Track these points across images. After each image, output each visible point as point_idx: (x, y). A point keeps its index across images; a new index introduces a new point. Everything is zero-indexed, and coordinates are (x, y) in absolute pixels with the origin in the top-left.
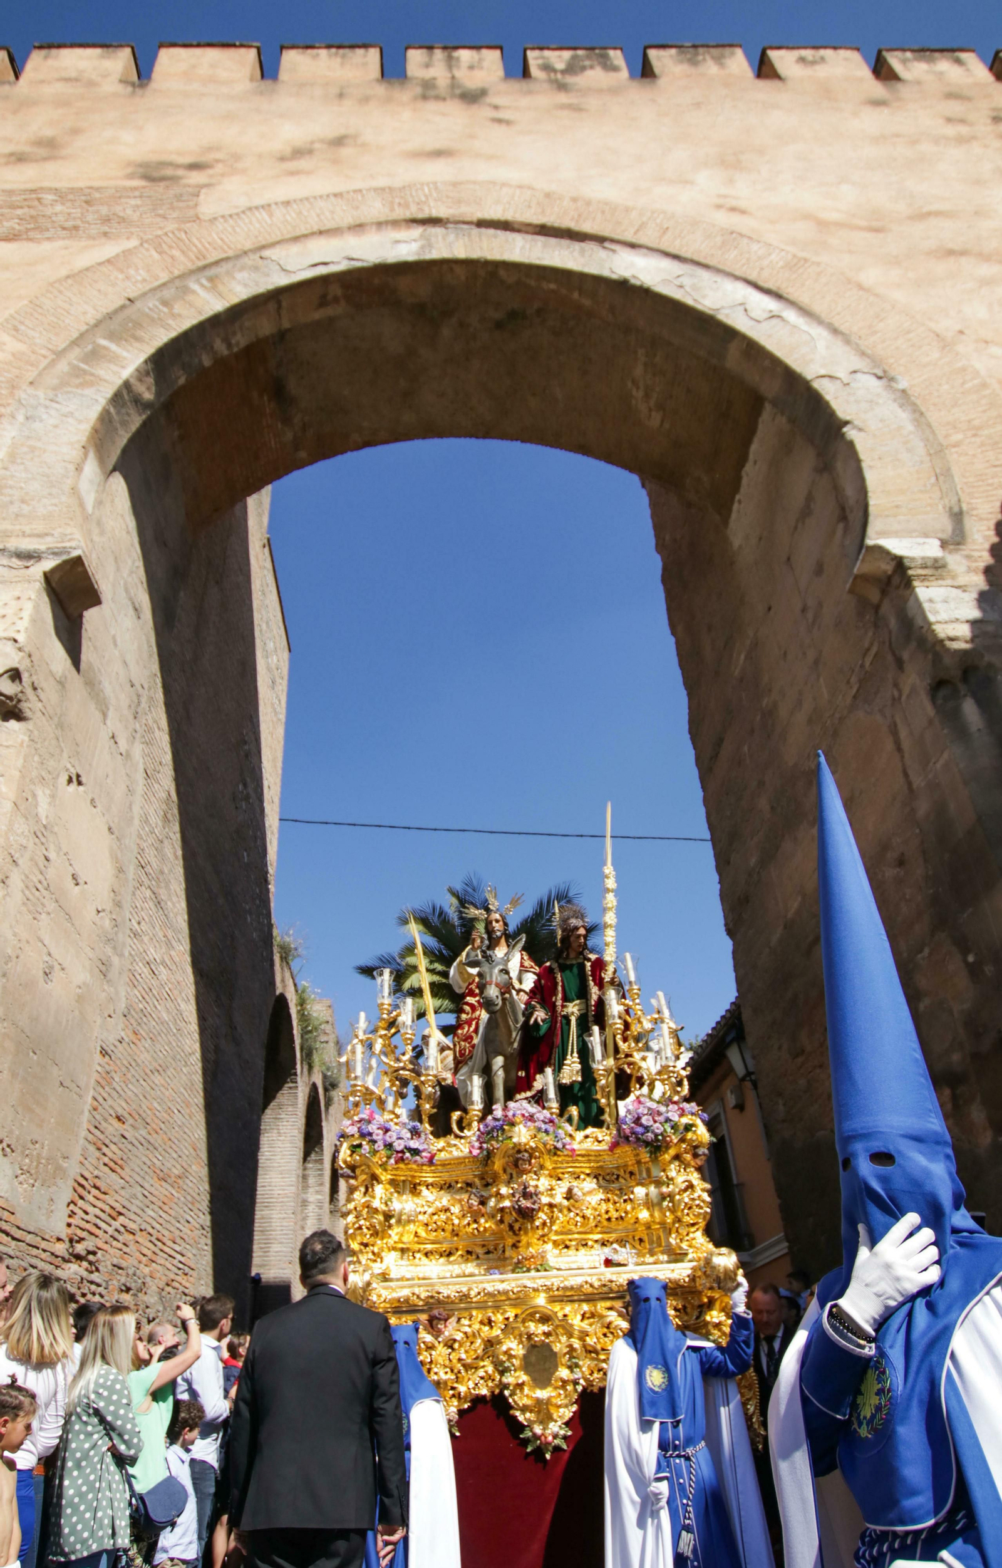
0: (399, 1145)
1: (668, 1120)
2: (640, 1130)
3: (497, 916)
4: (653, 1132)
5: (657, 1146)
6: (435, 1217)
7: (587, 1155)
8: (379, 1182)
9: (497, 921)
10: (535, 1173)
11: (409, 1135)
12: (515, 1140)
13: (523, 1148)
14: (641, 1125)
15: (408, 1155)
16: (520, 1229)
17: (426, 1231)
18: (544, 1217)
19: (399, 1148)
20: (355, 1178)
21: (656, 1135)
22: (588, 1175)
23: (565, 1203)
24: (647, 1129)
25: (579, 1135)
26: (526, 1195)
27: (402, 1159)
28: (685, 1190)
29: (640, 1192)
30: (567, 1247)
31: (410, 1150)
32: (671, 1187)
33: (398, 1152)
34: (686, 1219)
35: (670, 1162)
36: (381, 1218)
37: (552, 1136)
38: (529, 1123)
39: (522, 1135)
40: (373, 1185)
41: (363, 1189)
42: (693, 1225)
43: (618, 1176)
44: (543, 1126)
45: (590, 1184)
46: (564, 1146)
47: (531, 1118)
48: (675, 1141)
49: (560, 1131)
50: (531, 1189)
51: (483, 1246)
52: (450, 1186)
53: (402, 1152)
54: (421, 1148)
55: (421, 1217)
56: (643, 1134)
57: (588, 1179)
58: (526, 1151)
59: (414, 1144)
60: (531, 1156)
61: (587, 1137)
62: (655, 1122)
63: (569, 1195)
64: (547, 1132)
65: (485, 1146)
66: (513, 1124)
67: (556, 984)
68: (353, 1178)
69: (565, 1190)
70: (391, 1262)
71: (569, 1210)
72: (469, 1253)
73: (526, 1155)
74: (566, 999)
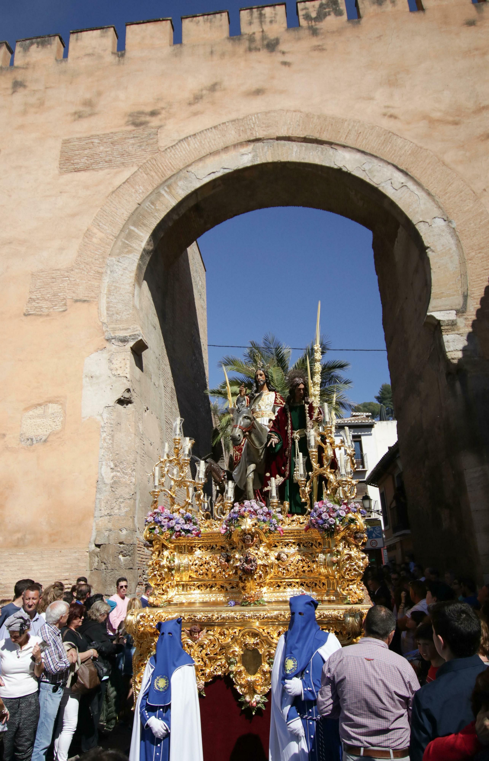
0: (177, 528)
1: (339, 516)
2: (320, 521)
3: (261, 372)
4: (329, 523)
5: (331, 531)
6: (202, 567)
7: (291, 532)
8: (167, 548)
9: (261, 375)
10: (256, 546)
11: (184, 522)
12: (243, 527)
13: (247, 532)
14: (322, 519)
15: (183, 533)
16: (245, 580)
17: (196, 575)
18: (261, 572)
19: (177, 529)
20: (153, 546)
21: (331, 525)
22: (294, 543)
23: (276, 562)
24: (325, 521)
25: (287, 520)
26: (248, 561)
27: (180, 535)
28: (347, 560)
29: (321, 556)
30: (279, 586)
31: (184, 530)
32: (339, 557)
33: (177, 532)
34: (347, 577)
35: (340, 541)
36: (166, 570)
37: (268, 523)
38: (253, 516)
39: (248, 524)
40: (163, 551)
41: (157, 553)
42: (351, 581)
43: (312, 544)
44: (262, 518)
45: (293, 550)
46: (276, 529)
47: (255, 512)
48: (342, 529)
49: (274, 520)
50: (251, 557)
51: (230, 584)
52: (212, 548)
53: (179, 531)
54: (191, 529)
55: (193, 567)
56: (322, 524)
57: (294, 546)
58: (249, 534)
59: (186, 527)
60: (253, 537)
61: (293, 521)
62: (330, 516)
63: (278, 558)
64: (264, 521)
65: (228, 528)
66: (243, 517)
67: (288, 418)
68: (151, 547)
69: (276, 554)
70: (173, 594)
71: (279, 567)
72: (222, 587)
73: (249, 536)
74: (293, 429)
